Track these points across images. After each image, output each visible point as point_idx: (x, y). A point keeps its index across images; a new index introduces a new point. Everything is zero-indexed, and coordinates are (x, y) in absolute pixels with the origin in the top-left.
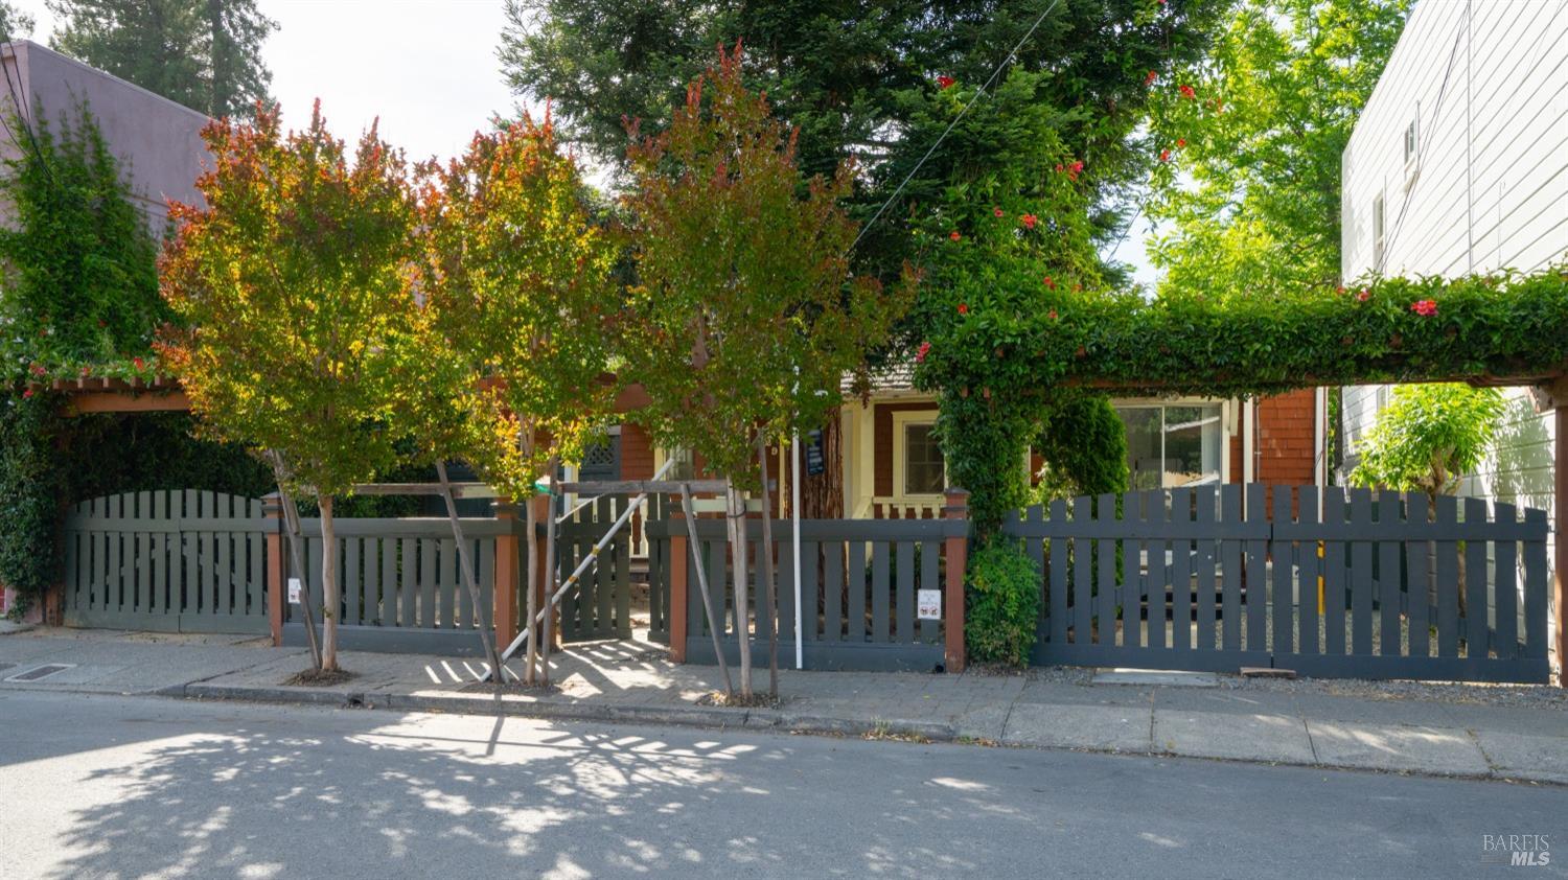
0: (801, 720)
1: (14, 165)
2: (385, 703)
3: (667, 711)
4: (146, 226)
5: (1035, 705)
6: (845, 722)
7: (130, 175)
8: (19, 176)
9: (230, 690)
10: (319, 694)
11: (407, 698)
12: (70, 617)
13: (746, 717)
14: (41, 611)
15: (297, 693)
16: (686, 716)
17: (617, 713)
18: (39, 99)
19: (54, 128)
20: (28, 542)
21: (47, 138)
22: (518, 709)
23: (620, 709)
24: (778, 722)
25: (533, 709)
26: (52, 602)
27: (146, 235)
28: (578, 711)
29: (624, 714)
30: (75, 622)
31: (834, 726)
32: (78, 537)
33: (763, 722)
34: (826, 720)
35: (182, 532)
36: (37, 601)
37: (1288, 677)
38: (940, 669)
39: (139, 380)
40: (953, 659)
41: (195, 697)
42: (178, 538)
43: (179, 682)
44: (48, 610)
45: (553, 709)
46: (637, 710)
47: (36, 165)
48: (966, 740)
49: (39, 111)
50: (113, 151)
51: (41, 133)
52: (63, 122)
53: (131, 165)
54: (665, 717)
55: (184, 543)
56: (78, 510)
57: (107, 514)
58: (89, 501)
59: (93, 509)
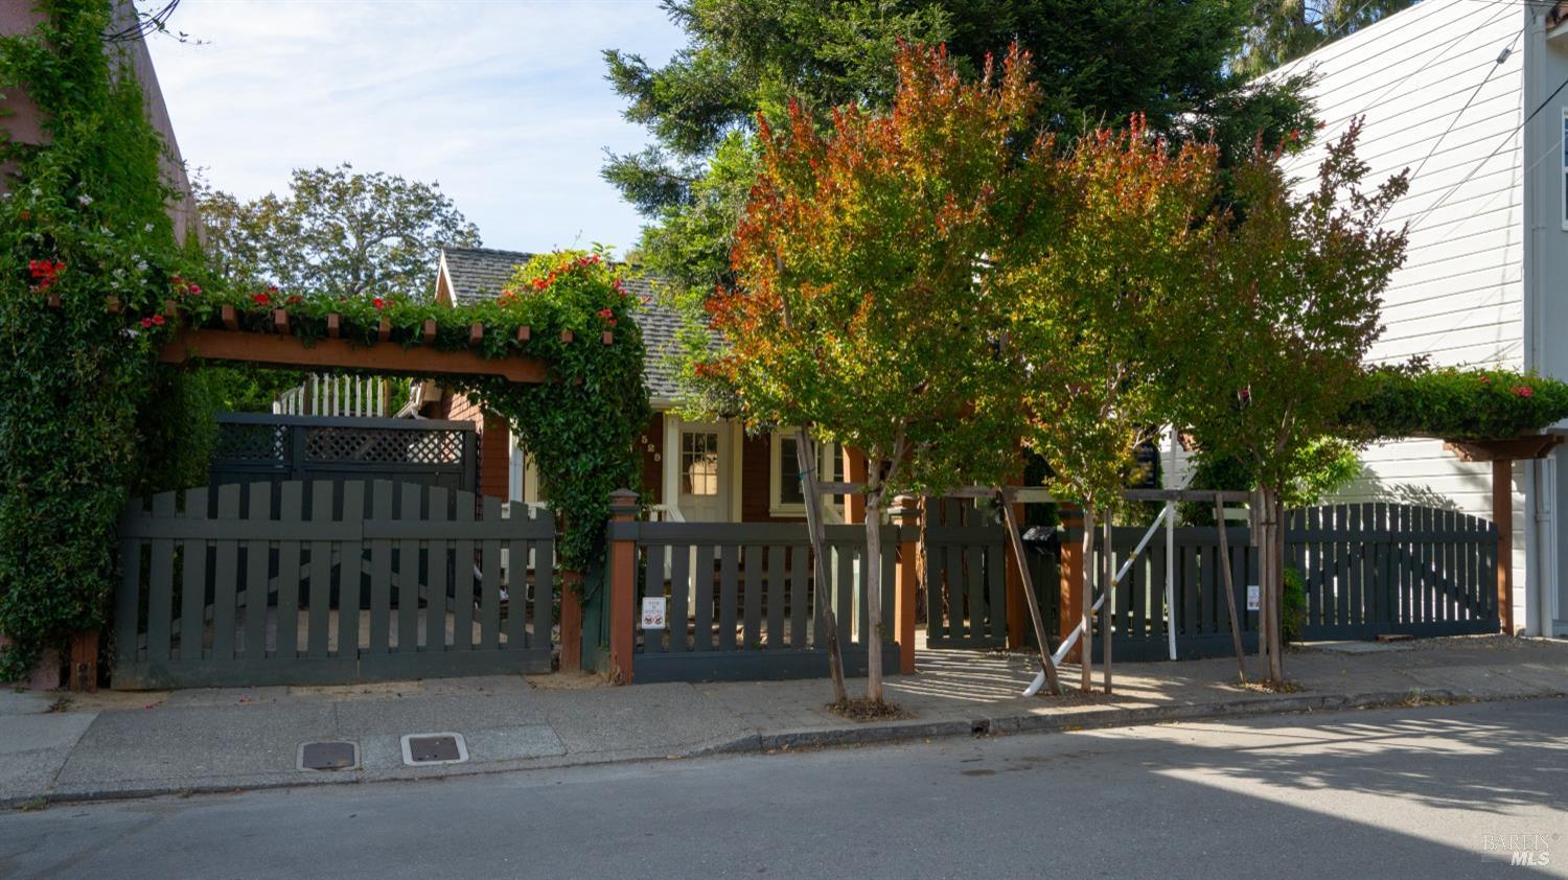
2: (1016, 727)
3: (1267, 701)
10: (938, 726)
12: (119, 675)
15: (914, 728)
23: (1232, 705)
24: (1346, 700)
26: (85, 656)
30: (140, 681)
32: (146, 551)
35: (363, 540)
37: (1408, 639)
55: (367, 555)
56: (148, 507)
57: (213, 513)
58: (174, 493)
59: (180, 505)
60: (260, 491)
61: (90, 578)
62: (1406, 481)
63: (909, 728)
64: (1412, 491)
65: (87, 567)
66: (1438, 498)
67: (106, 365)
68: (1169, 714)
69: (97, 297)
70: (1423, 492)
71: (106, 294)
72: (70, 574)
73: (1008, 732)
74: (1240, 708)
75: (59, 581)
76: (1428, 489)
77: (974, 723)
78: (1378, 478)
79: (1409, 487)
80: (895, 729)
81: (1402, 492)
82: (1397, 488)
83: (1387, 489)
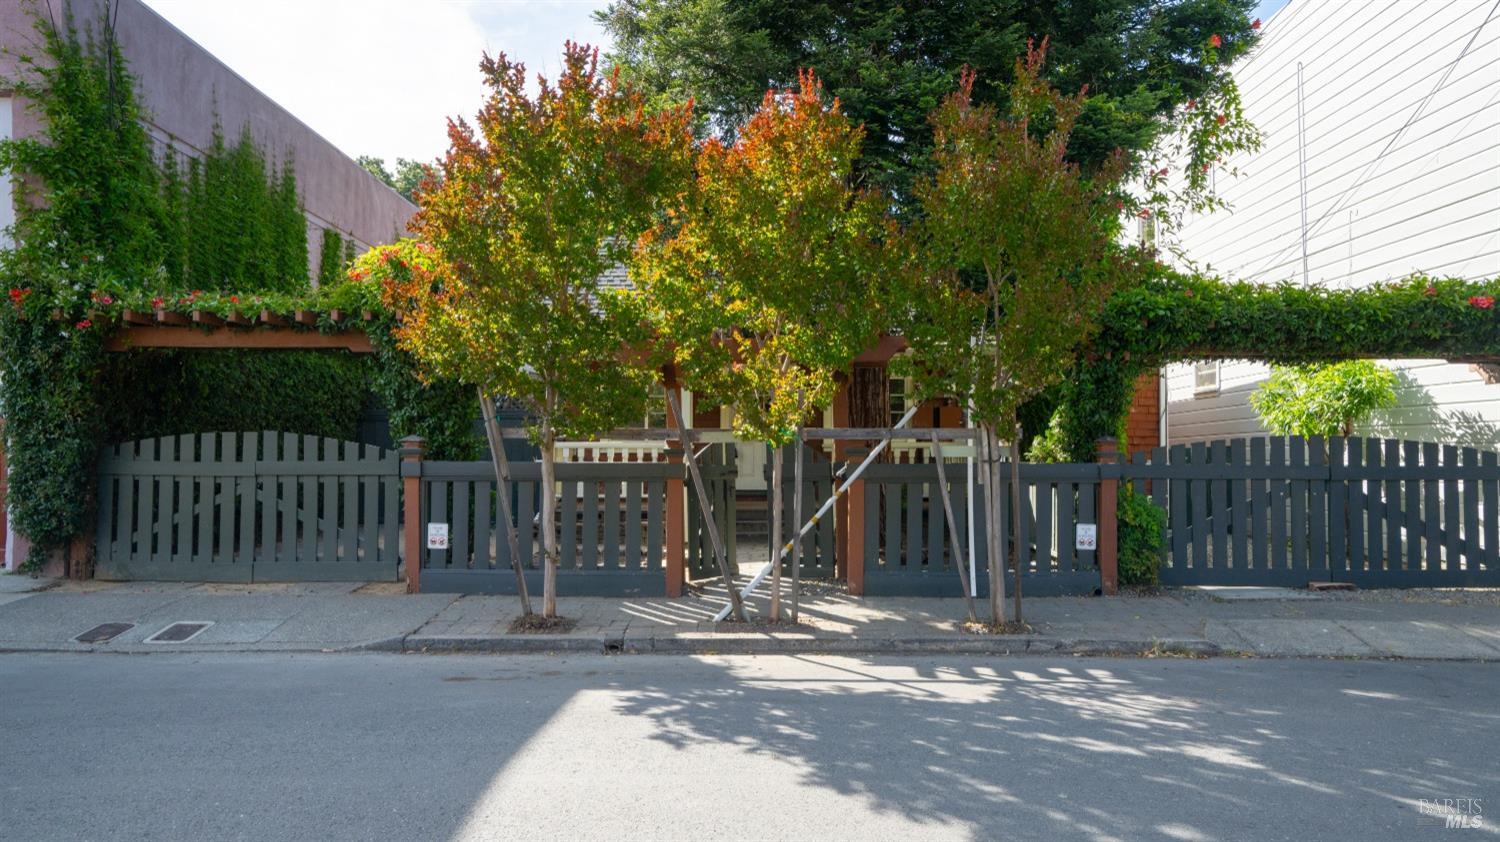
0: (1081, 642)
1: (47, 74)
2: (650, 647)
3: (951, 641)
4: (151, 152)
5: (1240, 621)
6: (1122, 643)
7: (141, 97)
8: (48, 86)
9: (462, 642)
10: (570, 641)
11: (675, 641)
12: (101, 570)
13: (1028, 643)
14: (63, 563)
15: (546, 642)
16: (972, 645)
17: (901, 646)
18: (69, 5)
19: (82, 38)
20: (68, 489)
21: (76, 49)
22: (798, 647)
23: (905, 642)
24: (1059, 646)
25: (814, 646)
26: (79, 553)
27: (151, 162)
28: (861, 646)
29: (909, 645)
30: (111, 574)
31: (1111, 647)
32: (116, 482)
33: (1044, 646)
34: (1104, 642)
35: (257, 476)
36: (59, 553)
37: (1349, 588)
38: (1098, 593)
39: (239, 314)
40: (1108, 584)
41: (417, 650)
42: (252, 483)
43: (395, 634)
44: (73, 562)
45: (835, 644)
46: (921, 642)
47: (69, 77)
48: (1229, 654)
49: (69, 18)
50: (129, 68)
51: (71, 42)
52: (89, 31)
53: (141, 86)
54: (949, 647)
55: (260, 487)
56: (117, 452)
57: (157, 457)
58: (132, 443)
59: (137, 451)
60: (187, 440)
61: (57, 503)
62: (1460, 408)
63: (540, 641)
64: (1466, 419)
65: (57, 495)
66: (1489, 427)
67: (57, 357)
68: (826, 646)
69: (45, 310)
70: (1475, 420)
71: (51, 308)
72: (47, 498)
73: (640, 652)
74: (916, 646)
75: (40, 505)
76: (1480, 416)
77: (606, 640)
78: (1435, 404)
79: (1462, 414)
80: (527, 642)
81: (1456, 420)
82: (1453, 414)
83: (1443, 417)
